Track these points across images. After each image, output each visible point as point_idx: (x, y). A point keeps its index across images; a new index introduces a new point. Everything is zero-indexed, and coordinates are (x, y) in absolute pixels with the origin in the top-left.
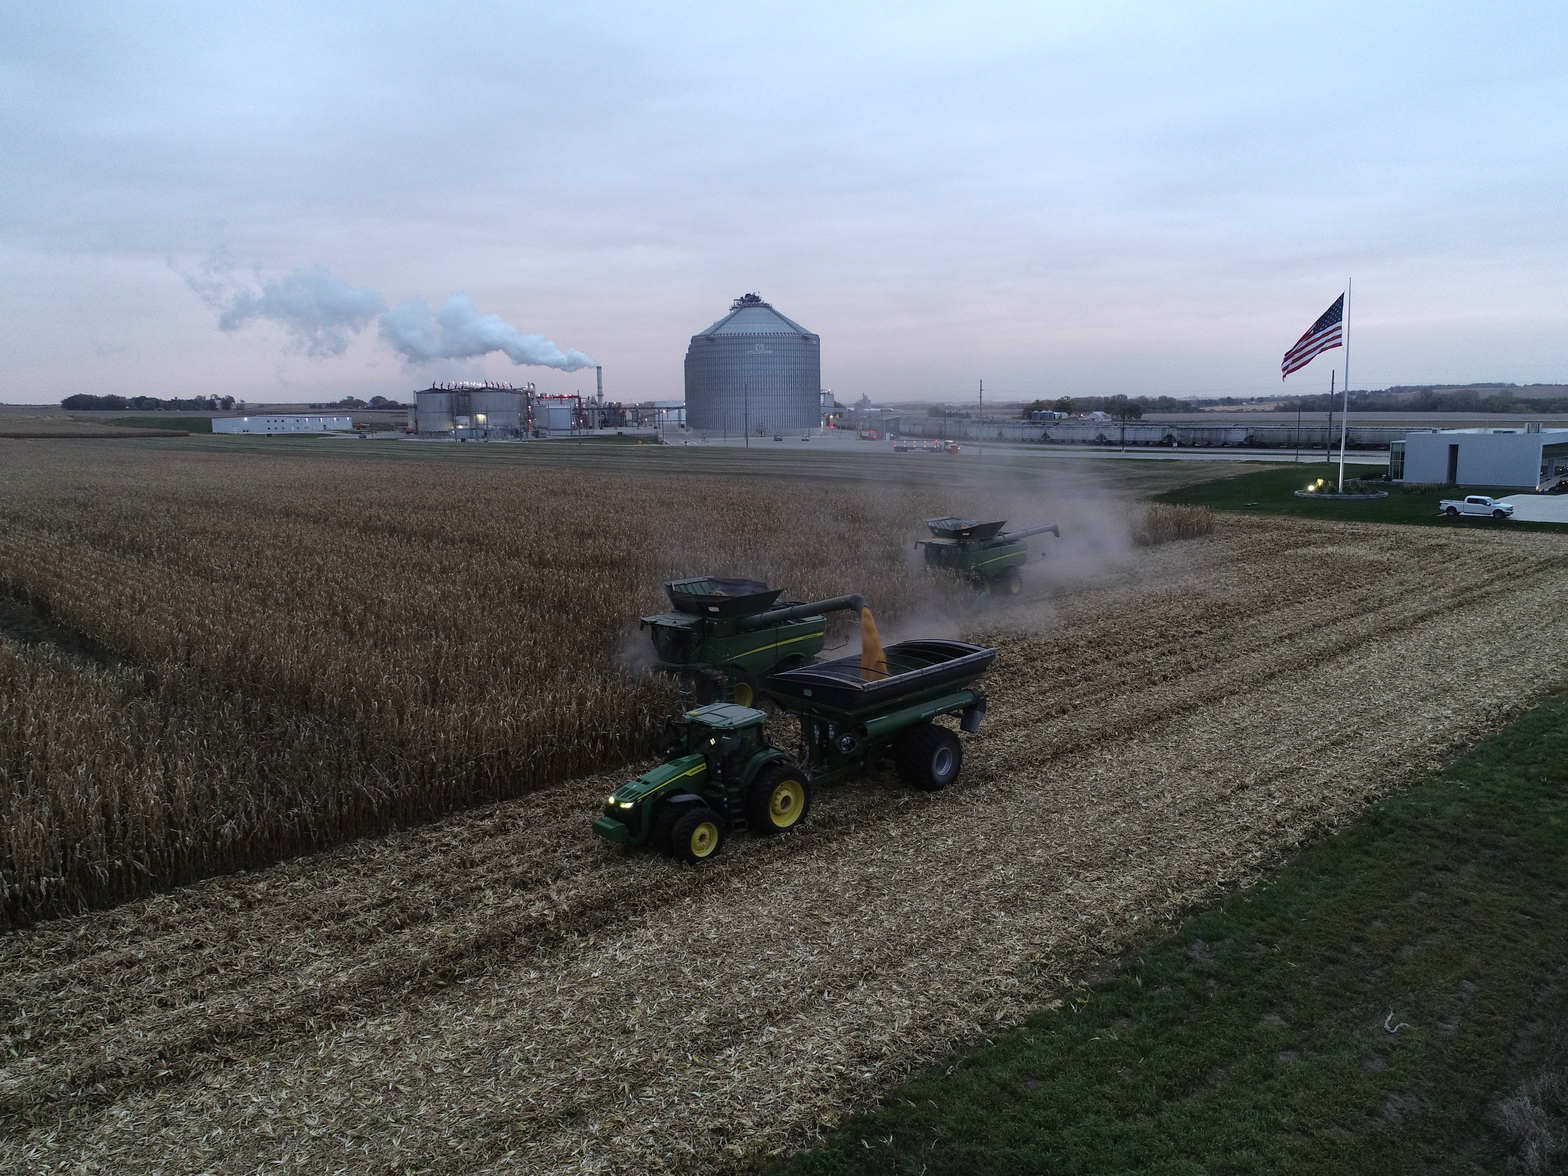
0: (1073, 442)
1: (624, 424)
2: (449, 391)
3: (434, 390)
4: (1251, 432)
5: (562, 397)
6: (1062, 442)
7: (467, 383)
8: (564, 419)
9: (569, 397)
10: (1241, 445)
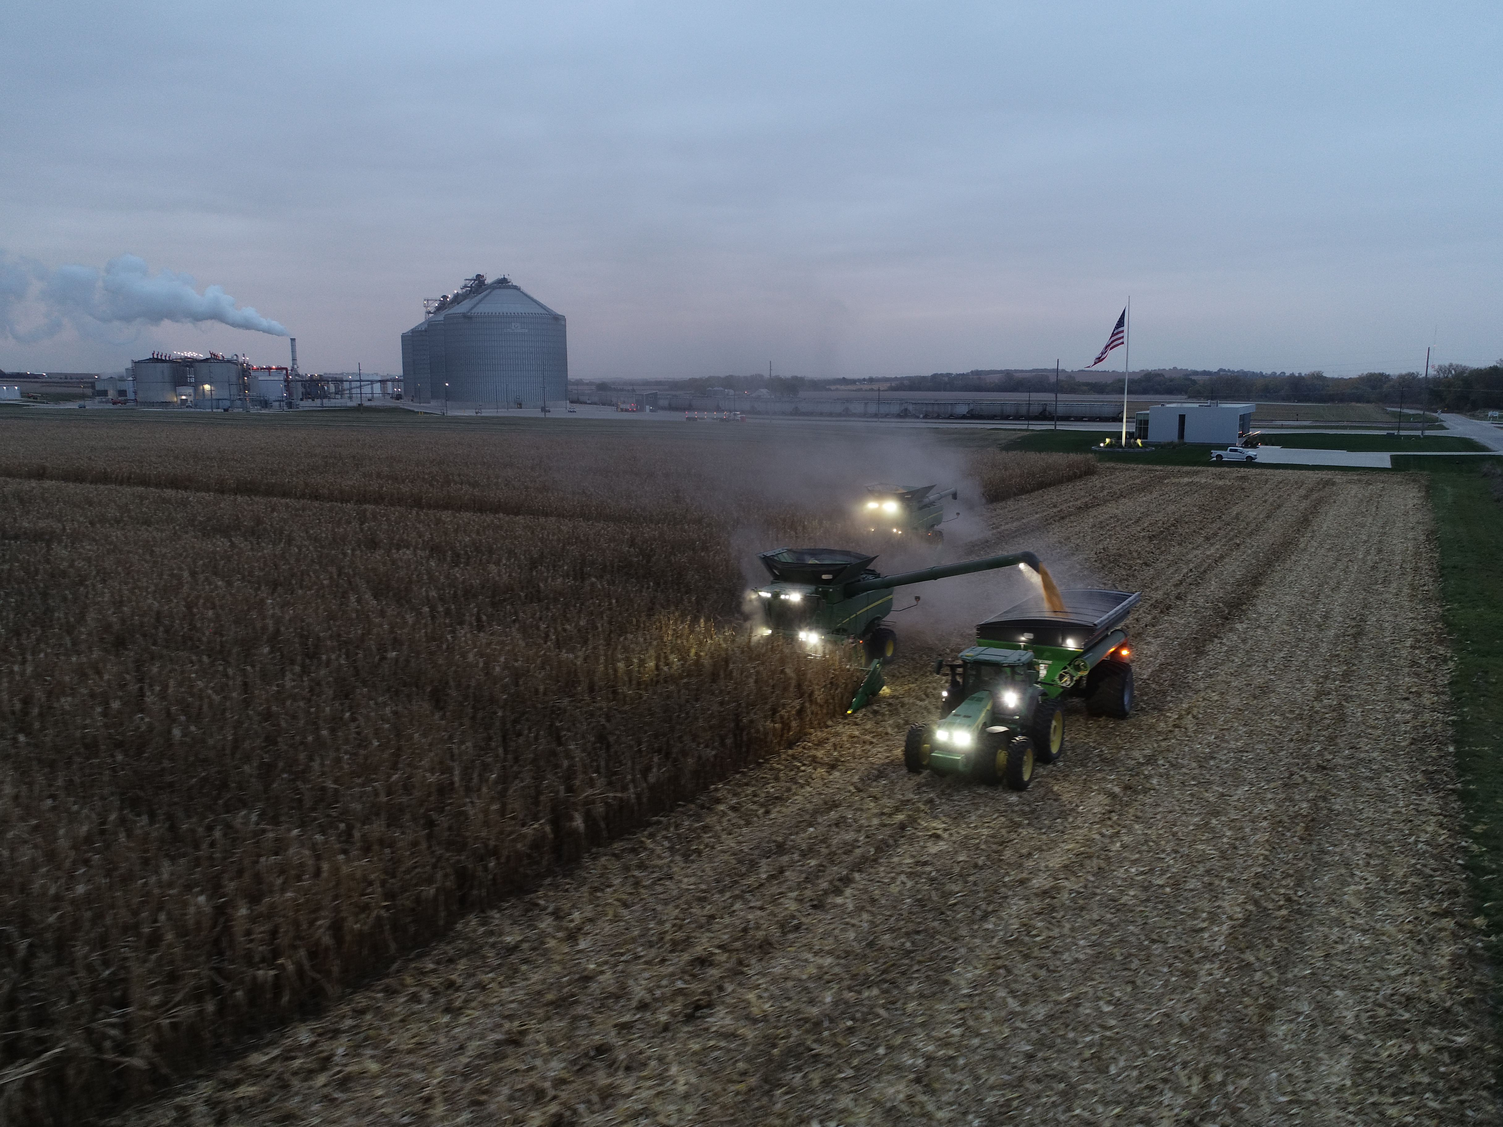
0: (821, 414)
1: (325, 396)
2: (171, 361)
3: (156, 360)
4: (972, 406)
5: (270, 369)
6: (811, 414)
7: (189, 354)
8: (276, 390)
9: (277, 369)
10: (964, 417)
